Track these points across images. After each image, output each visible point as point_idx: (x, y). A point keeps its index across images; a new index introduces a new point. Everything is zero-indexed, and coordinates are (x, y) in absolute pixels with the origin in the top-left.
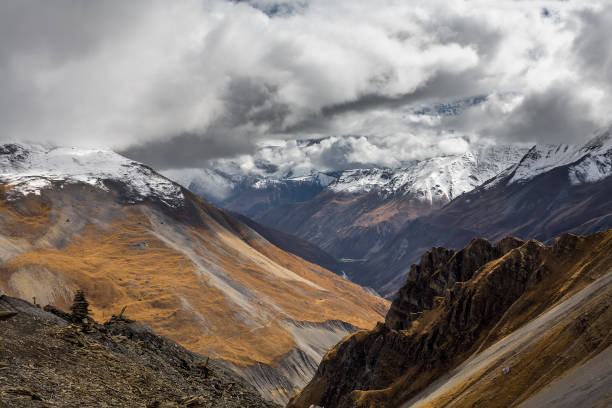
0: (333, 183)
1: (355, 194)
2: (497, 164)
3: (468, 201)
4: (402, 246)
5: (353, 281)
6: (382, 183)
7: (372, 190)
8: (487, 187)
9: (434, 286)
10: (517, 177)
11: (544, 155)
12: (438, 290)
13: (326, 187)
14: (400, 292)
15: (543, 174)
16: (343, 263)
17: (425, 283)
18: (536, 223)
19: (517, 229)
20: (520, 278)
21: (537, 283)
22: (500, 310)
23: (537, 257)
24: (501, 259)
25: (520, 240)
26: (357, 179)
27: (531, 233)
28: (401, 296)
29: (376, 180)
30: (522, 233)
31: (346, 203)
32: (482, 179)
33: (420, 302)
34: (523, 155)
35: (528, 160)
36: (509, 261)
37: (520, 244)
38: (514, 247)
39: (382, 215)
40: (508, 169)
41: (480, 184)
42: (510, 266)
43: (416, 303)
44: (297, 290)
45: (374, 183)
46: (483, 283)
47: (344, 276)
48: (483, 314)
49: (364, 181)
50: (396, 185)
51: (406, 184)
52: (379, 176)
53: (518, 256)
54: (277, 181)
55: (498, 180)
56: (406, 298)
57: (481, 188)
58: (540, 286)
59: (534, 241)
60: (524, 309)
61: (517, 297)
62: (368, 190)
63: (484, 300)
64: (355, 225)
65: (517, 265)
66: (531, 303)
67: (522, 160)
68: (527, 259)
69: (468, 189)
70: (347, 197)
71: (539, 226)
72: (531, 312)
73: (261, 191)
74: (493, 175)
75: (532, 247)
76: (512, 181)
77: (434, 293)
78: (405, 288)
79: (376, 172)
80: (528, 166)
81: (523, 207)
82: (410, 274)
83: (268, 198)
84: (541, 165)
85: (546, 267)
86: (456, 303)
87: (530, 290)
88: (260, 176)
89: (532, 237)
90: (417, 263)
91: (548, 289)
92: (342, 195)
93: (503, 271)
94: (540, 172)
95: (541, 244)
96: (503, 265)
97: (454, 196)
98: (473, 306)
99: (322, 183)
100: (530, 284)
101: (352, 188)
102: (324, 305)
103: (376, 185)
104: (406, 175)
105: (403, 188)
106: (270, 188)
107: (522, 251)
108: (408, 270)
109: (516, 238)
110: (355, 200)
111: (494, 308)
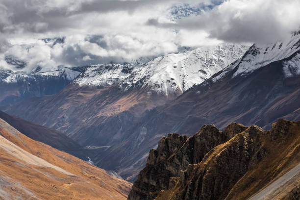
0: (78, 77)
1: (99, 87)
2: (222, 59)
3: (199, 92)
4: (142, 133)
5: (98, 166)
6: (123, 77)
7: (114, 83)
8: (214, 80)
9: (170, 168)
10: (240, 71)
11: (262, 51)
12: (174, 171)
13: (72, 81)
14: (140, 174)
15: (262, 68)
16: (88, 150)
17: (162, 165)
18: (256, 110)
19: (240, 116)
20: (244, 159)
21: (258, 163)
22: (227, 187)
23: (257, 141)
24: (228, 143)
25: (243, 125)
26: (100, 74)
27: (253, 120)
28: (142, 179)
29: (116, 75)
30: (245, 119)
31: (90, 96)
32: (210, 73)
33: (158, 183)
34: (245, 52)
35: (249, 56)
36: (234, 144)
37: (243, 129)
38: (238, 132)
39: (123, 105)
40: (232, 64)
41: (208, 77)
42: (235, 148)
43: (155, 184)
44: (47, 176)
45: (115, 76)
46: (212, 164)
47: (90, 162)
48: (212, 191)
49: (107, 75)
50: (136, 79)
51: (144, 78)
52: (119, 70)
53: (242, 139)
54: (25, 76)
55: (223, 74)
56: (145, 180)
57: (210, 80)
58: (260, 165)
59: (255, 126)
60: (247, 185)
61: (241, 175)
62: (110, 84)
63: (214, 179)
64: (99, 115)
65: (241, 147)
66: (253, 180)
67: (244, 56)
68: (249, 142)
69: (199, 81)
70: (91, 90)
71: (260, 113)
72: (252, 188)
73: (11, 85)
74: (220, 69)
75: (253, 132)
76: (236, 74)
77: (171, 175)
78: (144, 170)
79: (117, 67)
80: (249, 61)
81: (245, 97)
82: (149, 158)
83: (18, 92)
84: (260, 60)
85: (265, 149)
86: (190, 182)
87: (252, 169)
88: (10, 72)
89: (253, 123)
90: (155, 148)
91: (267, 167)
92: (86, 88)
93: (229, 153)
94: (260, 66)
95: (260, 129)
96: (229, 147)
97: (186, 88)
98: (203, 184)
99: (68, 77)
100: (252, 164)
101: (96, 81)
102: (72, 188)
103: (117, 79)
104: (144, 69)
105: (141, 81)
106: (20, 83)
107: (245, 135)
108: (147, 155)
109: (240, 125)
110: (99, 92)
111: (222, 186)
